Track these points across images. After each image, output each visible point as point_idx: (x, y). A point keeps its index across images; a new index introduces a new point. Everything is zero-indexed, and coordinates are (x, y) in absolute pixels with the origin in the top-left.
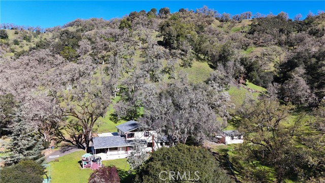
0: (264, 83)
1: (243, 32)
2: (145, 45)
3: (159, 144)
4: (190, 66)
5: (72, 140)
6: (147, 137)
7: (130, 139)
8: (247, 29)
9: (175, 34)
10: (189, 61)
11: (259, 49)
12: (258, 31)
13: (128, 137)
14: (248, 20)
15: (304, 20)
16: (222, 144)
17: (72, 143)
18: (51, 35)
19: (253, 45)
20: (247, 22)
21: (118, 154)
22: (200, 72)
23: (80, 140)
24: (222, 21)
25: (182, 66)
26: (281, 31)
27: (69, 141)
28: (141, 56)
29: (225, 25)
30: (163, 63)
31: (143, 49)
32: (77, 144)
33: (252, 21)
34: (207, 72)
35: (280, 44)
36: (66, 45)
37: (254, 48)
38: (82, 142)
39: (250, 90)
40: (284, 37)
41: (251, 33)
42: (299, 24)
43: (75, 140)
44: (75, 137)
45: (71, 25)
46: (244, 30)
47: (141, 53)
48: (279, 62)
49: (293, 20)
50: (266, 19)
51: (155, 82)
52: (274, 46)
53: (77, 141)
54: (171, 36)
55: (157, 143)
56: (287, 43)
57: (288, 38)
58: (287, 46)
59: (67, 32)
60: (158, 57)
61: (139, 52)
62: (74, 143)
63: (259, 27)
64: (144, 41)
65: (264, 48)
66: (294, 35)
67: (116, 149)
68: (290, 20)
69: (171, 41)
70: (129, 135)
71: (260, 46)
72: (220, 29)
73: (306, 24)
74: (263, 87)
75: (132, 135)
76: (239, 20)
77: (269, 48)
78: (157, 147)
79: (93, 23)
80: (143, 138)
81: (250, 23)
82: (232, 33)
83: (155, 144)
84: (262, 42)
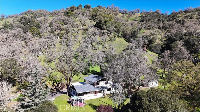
0: (156, 51)
1: (137, 20)
2: (85, 27)
3: (113, 89)
4: (115, 41)
5: (53, 88)
6: (107, 85)
7: (97, 86)
8: (139, 19)
9: (103, 20)
10: (114, 37)
11: (148, 30)
12: (146, 20)
13: (96, 85)
14: (138, 13)
15: (171, 14)
16: (147, 88)
17: (53, 90)
18: (12, 20)
19: (144, 29)
20: (138, 15)
21: (90, 96)
22: (120, 44)
23: (58, 88)
24: (123, 14)
25: (110, 40)
26: (159, 20)
27: (52, 89)
28: (83, 34)
29: (126, 16)
30: (98, 39)
31: (83, 29)
32: (57, 90)
33: (140, 14)
34: (125, 44)
35: (159, 28)
36: (32, 26)
37: (145, 30)
38: (60, 89)
39: (151, 55)
40: (161, 24)
41: (142, 21)
42: (169, 16)
43: (55, 88)
44: (55, 86)
45: (25, 14)
46: (137, 19)
47: (82, 32)
48: (160, 38)
49: (164, 14)
50: (149, 13)
51: (94, 50)
52: (157, 29)
53: (56, 89)
54: (101, 22)
55: (112, 88)
56: (163, 27)
57: (164, 24)
58: (164, 30)
59: (25, 18)
60: (95, 34)
61: (81, 32)
62: (55, 90)
63: (146, 18)
64: (83, 25)
65: (151, 30)
66: (167, 23)
67: (89, 93)
68: (163, 14)
69: (101, 25)
70: (96, 83)
71: (148, 29)
72: (123, 18)
73: (173, 17)
74: (156, 53)
75: (98, 84)
76: (133, 13)
77: (154, 30)
78: (112, 91)
79: (41, 13)
80: (105, 85)
81: (140, 15)
82: (130, 21)
83: (111, 89)
84: (149, 27)
